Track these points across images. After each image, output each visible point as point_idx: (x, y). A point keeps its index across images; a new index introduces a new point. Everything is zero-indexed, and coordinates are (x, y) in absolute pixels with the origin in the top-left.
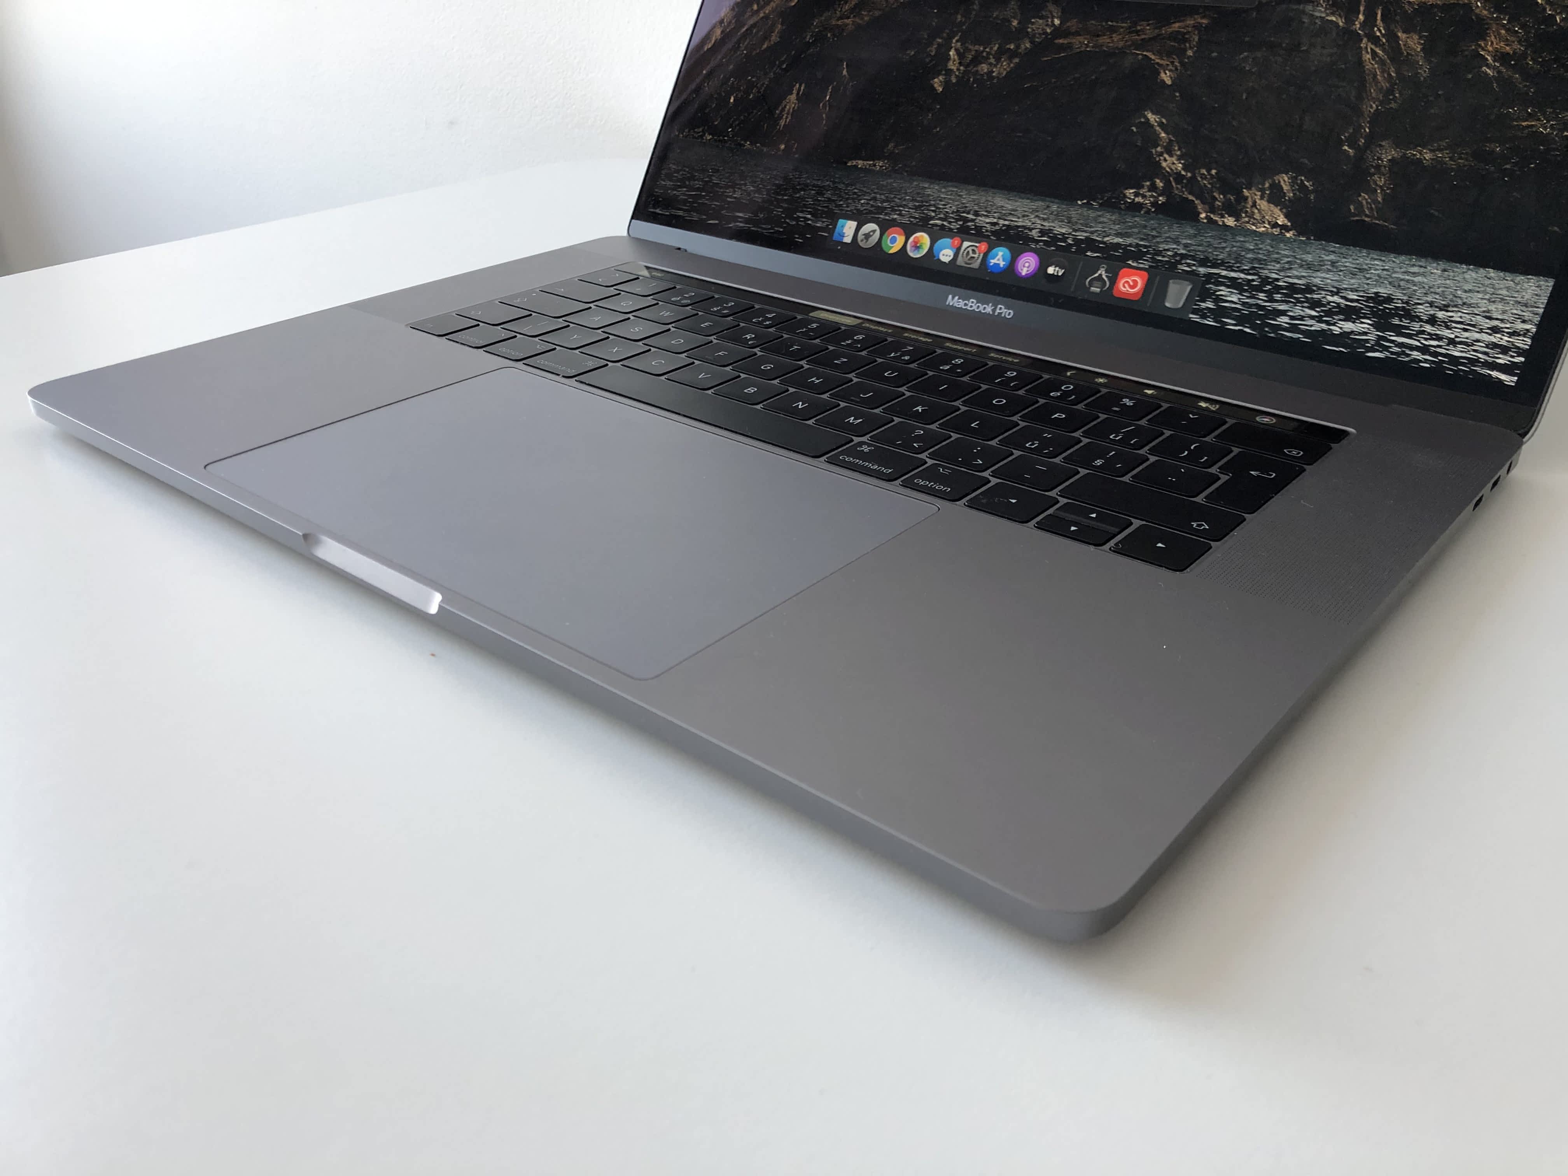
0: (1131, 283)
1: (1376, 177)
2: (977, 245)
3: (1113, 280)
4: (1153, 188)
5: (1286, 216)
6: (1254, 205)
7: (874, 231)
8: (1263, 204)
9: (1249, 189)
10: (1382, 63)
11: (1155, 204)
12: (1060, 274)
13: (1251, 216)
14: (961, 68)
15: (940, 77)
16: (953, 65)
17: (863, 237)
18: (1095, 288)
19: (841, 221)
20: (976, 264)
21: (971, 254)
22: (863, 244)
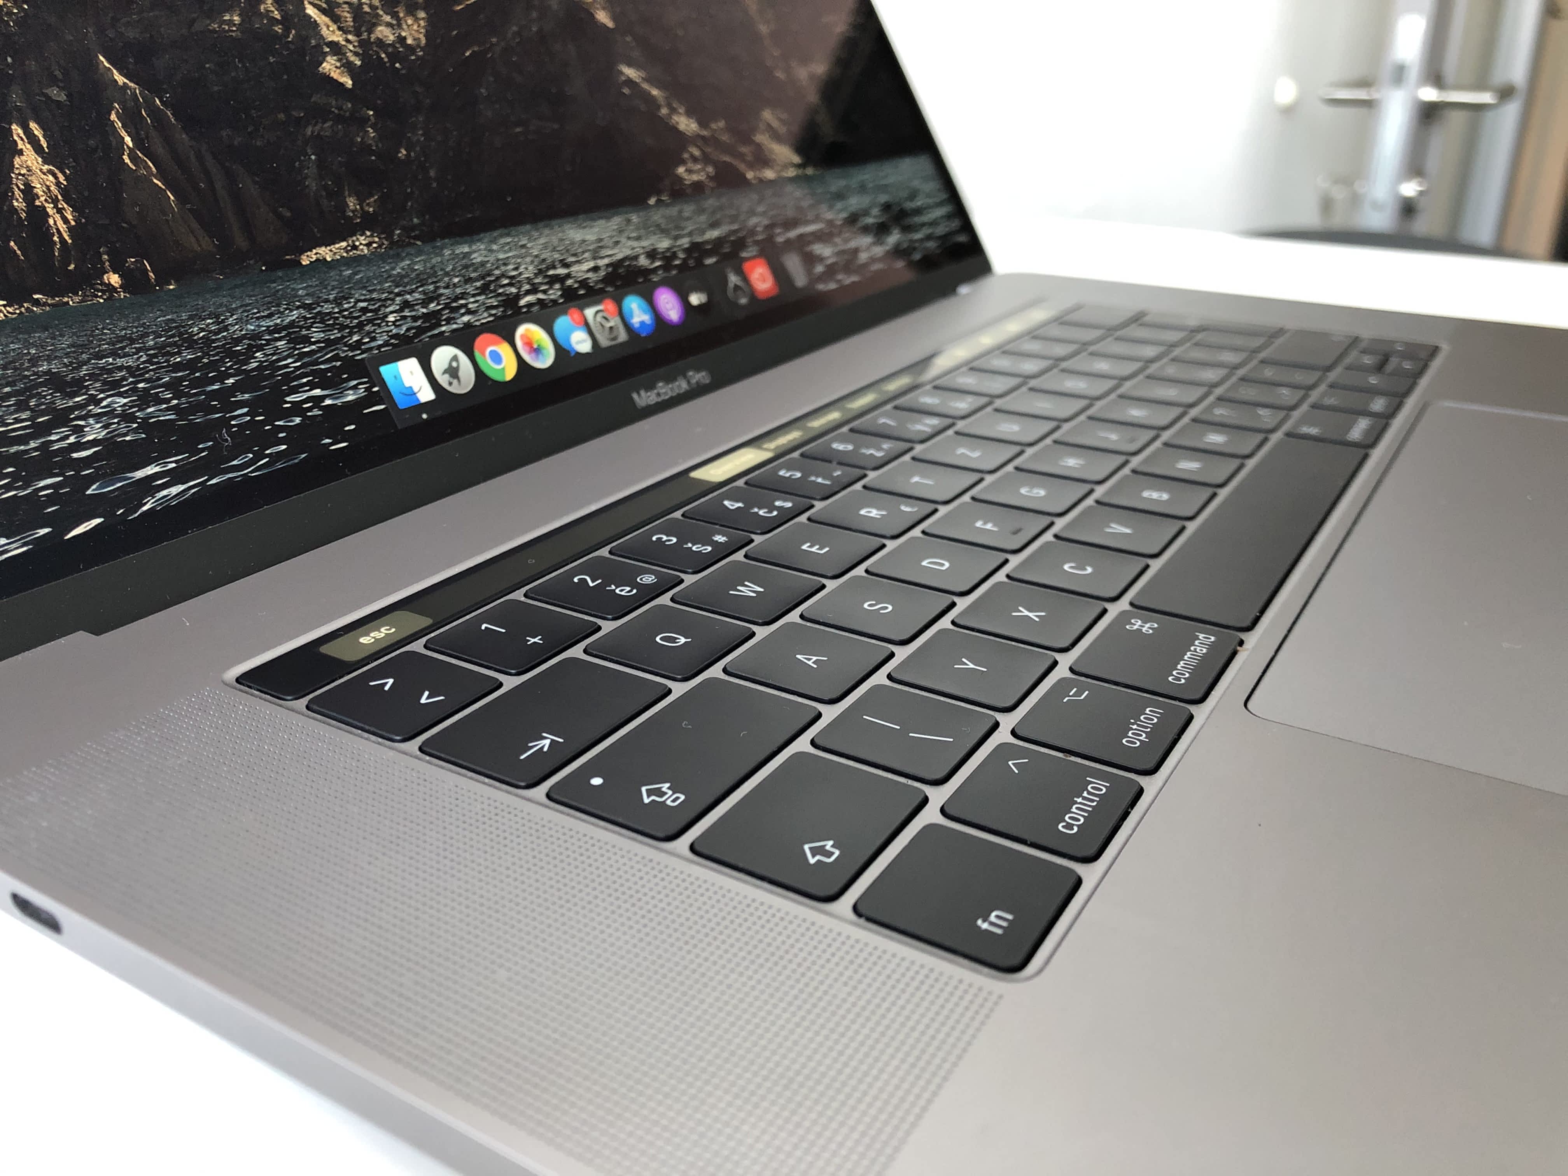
0: (762, 277)
2: (602, 307)
3: (746, 279)
4: (694, 159)
5: (796, 154)
6: (770, 150)
7: (455, 358)
8: (774, 146)
9: (756, 134)
11: (709, 177)
12: (704, 300)
13: (776, 162)
14: (350, 37)
15: (329, 58)
16: (331, 33)
17: (447, 376)
18: (743, 301)
19: (386, 371)
20: (623, 336)
21: (606, 324)
22: (456, 389)
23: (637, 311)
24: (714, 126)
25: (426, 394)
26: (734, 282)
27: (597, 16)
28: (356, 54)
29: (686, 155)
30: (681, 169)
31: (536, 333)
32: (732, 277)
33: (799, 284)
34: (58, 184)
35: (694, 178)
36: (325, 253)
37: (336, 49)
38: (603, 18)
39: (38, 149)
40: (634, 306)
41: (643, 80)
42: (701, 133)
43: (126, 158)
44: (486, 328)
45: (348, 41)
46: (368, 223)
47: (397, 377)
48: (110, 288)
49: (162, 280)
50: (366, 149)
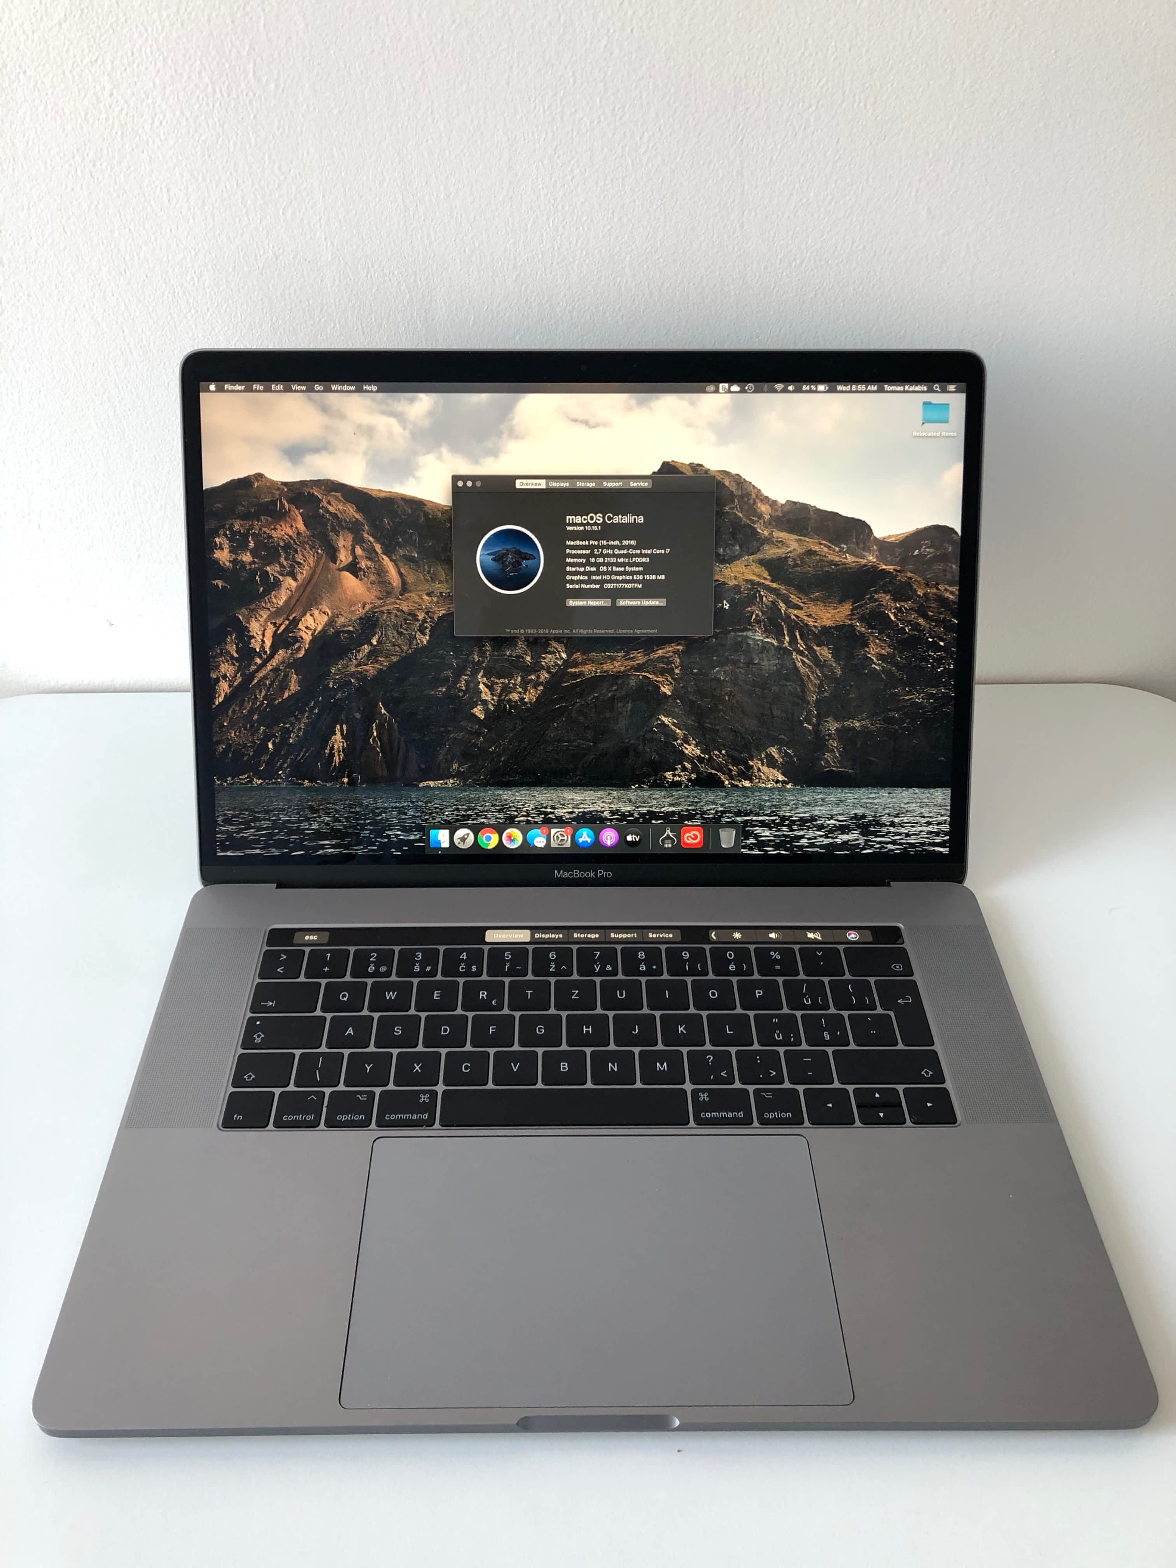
0: (693, 837)
1: (831, 741)
2: (563, 830)
3: (679, 836)
4: (684, 769)
5: (783, 774)
6: (759, 770)
7: (468, 834)
8: (765, 769)
9: (752, 760)
10: (809, 667)
11: (690, 780)
12: (637, 839)
13: (760, 778)
14: (495, 698)
15: (478, 707)
16: (486, 695)
17: (459, 840)
18: (668, 845)
19: (432, 832)
20: (568, 844)
21: (561, 838)
22: (461, 846)
23: (585, 836)
24: (716, 752)
25: (445, 844)
26: (668, 835)
27: (662, 688)
28: (493, 705)
29: (680, 766)
30: (669, 773)
31: (517, 834)
32: (668, 832)
33: (723, 846)
34: (343, 746)
35: (677, 779)
36: (432, 784)
37: (485, 702)
38: (666, 690)
39: (342, 734)
40: (585, 833)
41: (674, 724)
42: (702, 756)
43: (371, 740)
44: (490, 826)
45: (493, 699)
46: (458, 775)
47: (436, 836)
48: (343, 783)
49: (362, 783)
50: (475, 745)
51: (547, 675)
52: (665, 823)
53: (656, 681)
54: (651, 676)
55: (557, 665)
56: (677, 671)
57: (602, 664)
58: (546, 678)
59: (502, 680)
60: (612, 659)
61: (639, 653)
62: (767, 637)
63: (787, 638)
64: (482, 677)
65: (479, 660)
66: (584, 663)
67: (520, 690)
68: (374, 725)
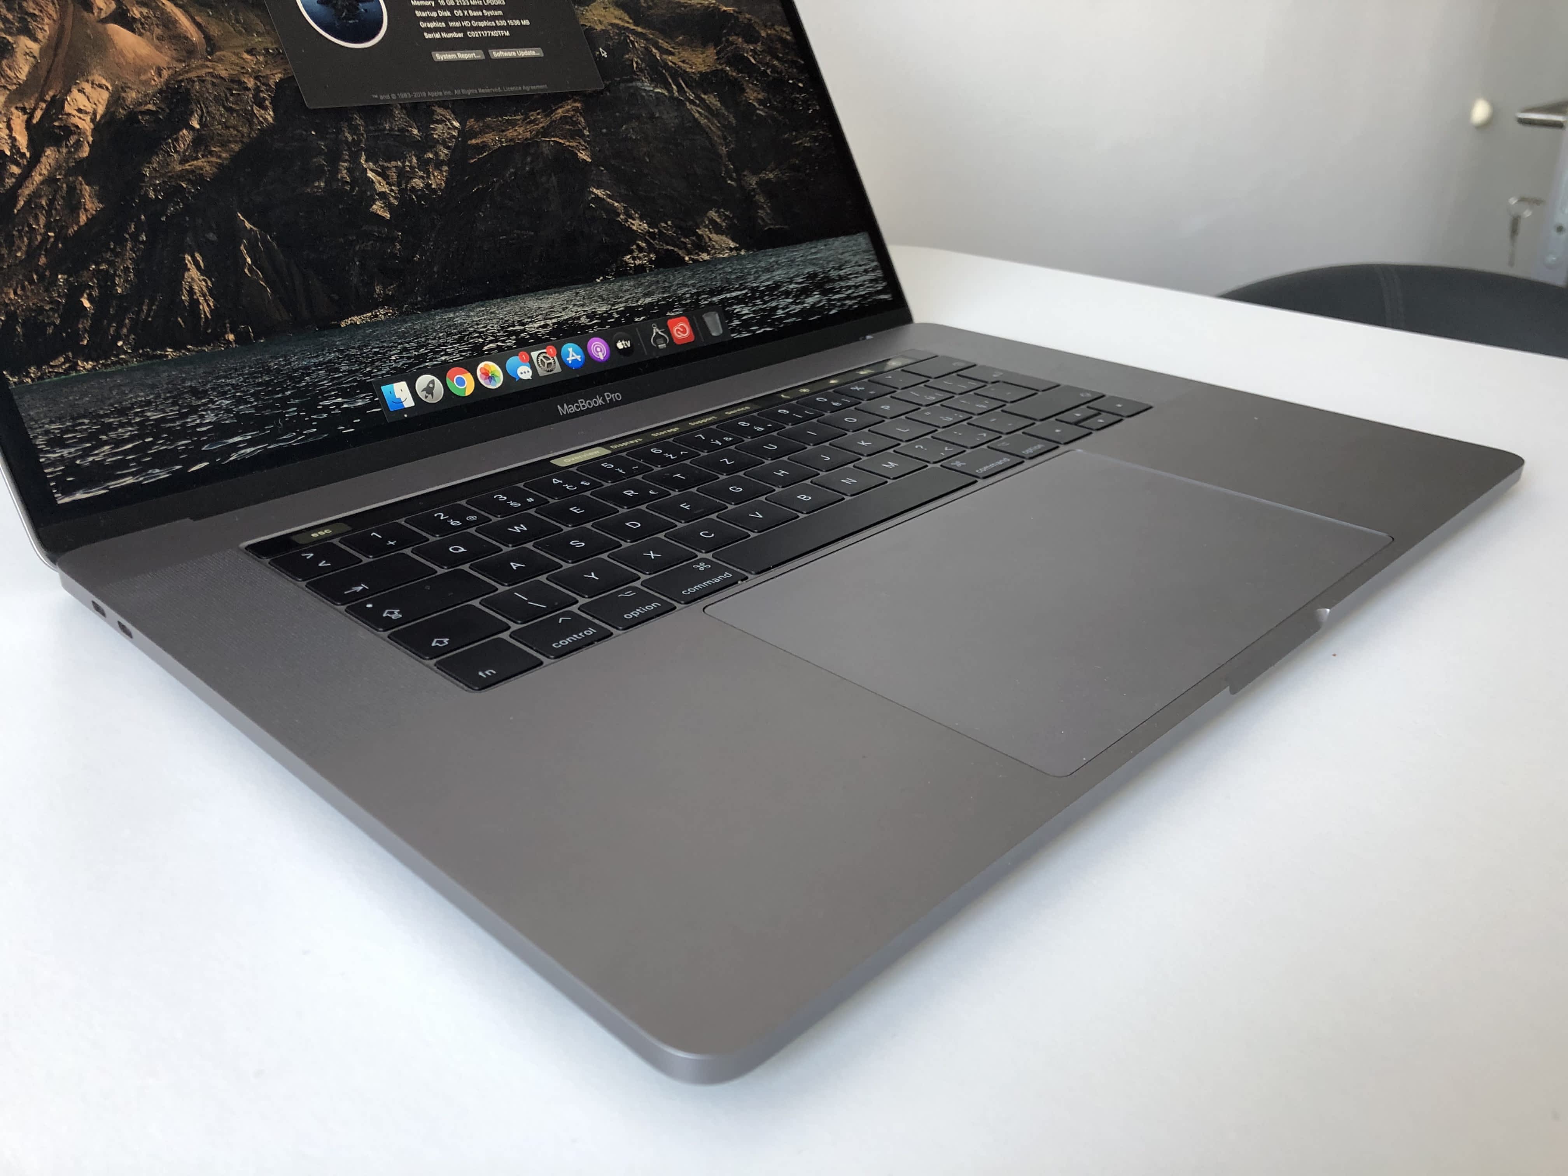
0: (682, 330)
1: (757, 196)
2: (545, 351)
3: (668, 332)
4: (641, 250)
5: (733, 240)
6: (710, 239)
7: (433, 382)
8: (714, 236)
9: (699, 229)
10: (706, 117)
11: (651, 261)
12: (629, 346)
13: (713, 248)
14: (393, 188)
15: (377, 203)
16: (381, 186)
17: (425, 392)
18: (662, 346)
19: (385, 389)
20: (558, 369)
21: (547, 362)
22: (429, 400)
23: (572, 353)
24: (663, 224)
25: (409, 403)
26: (657, 333)
27: (579, 154)
28: (395, 198)
29: (634, 247)
30: (628, 257)
31: (492, 367)
32: (656, 330)
33: (714, 334)
34: (207, 286)
35: (638, 262)
36: (357, 319)
37: (383, 196)
38: (583, 156)
39: (198, 268)
40: (570, 350)
41: (609, 196)
42: (651, 230)
43: (246, 271)
44: (456, 364)
45: (392, 190)
46: (387, 301)
47: (392, 393)
48: (229, 342)
49: (257, 337)
50: (394, 256)
51: (446, 151)
52: (648, 319)
53: (569, 146)
54: (562, 141)
55: (453, 136)
56: (586, 133)
57: (503, 131)
58: (446, 155)
59: (393, 163)
60: (513, 124)
61: (538, 114)
62: (656, 87)
63: (674, 87)
64: (366, 161)
65: (353, 139)
66: (482, 132)
67: (421, 173)
68: (242, 248)
